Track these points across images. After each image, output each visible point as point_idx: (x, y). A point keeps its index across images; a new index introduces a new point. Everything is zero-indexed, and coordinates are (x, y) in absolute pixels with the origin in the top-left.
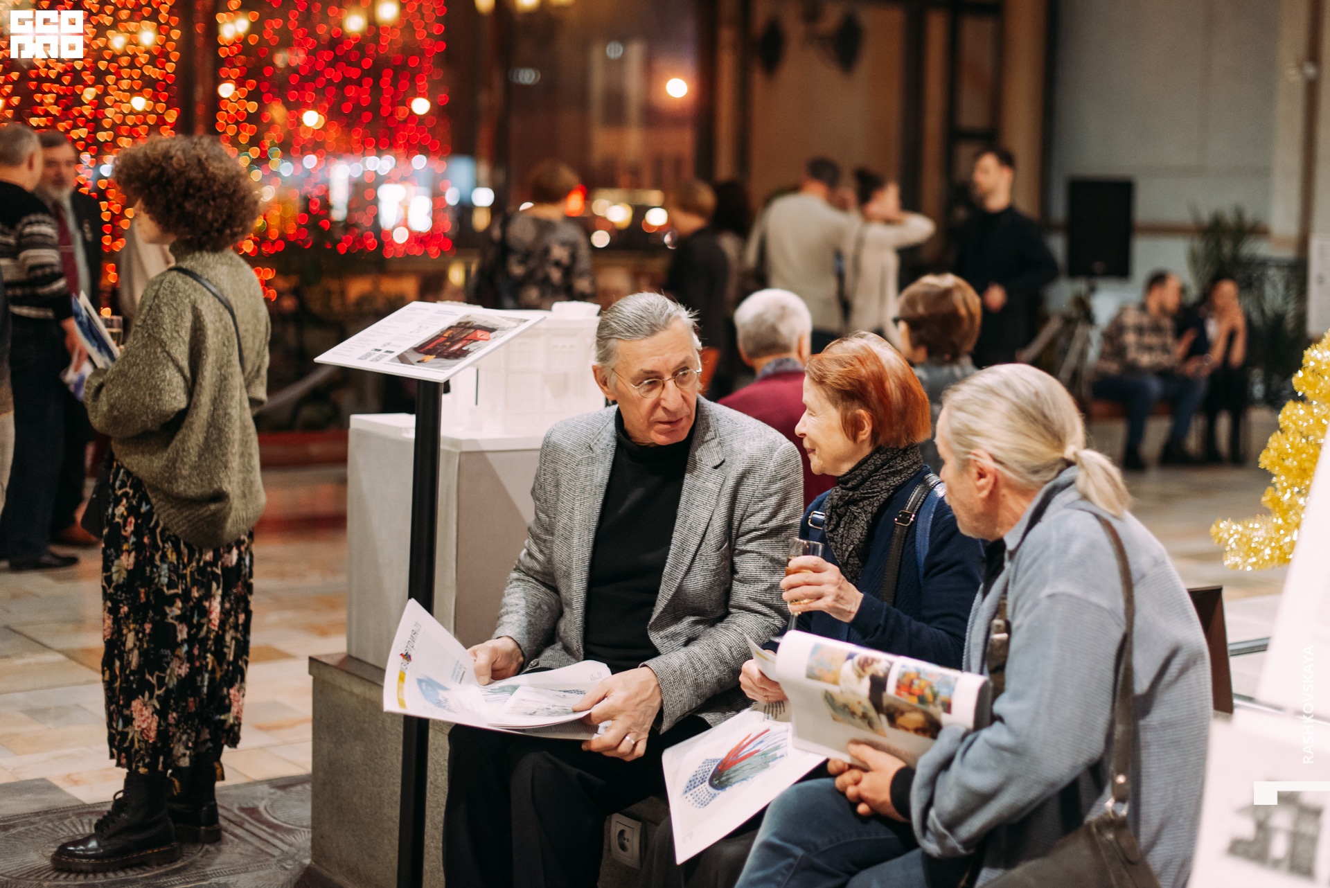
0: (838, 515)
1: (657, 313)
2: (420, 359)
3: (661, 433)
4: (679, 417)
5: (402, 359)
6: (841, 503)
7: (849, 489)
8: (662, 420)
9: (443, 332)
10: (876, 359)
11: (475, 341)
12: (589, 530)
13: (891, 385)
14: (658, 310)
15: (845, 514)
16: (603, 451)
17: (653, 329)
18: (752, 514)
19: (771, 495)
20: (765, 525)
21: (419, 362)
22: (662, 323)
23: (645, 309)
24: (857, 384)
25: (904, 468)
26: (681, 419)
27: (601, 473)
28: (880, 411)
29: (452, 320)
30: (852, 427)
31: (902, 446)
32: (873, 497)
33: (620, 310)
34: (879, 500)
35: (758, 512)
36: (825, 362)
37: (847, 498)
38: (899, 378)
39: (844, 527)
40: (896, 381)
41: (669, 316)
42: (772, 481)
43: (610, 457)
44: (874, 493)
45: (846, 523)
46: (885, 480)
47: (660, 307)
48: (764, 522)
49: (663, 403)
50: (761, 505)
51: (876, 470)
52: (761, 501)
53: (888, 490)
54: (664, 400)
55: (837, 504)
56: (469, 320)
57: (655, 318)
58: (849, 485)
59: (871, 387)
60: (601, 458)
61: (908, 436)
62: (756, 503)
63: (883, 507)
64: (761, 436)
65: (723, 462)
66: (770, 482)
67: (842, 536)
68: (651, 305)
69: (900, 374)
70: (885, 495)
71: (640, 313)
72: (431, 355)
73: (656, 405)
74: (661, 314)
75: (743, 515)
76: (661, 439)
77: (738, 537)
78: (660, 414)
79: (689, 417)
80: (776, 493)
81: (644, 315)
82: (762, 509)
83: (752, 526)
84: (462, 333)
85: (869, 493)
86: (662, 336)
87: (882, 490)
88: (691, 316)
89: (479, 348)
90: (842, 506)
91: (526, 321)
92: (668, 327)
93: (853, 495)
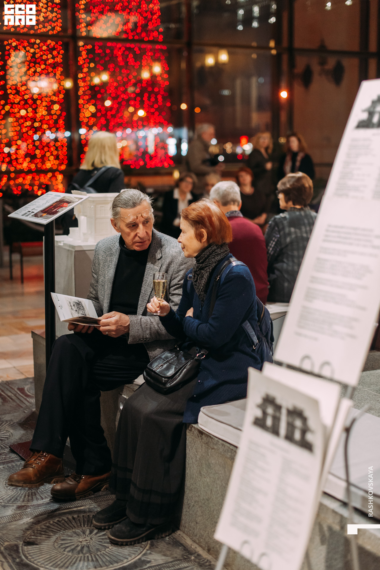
0: (197, 274)
1: (136, 198)
2: (41, 215)
3: (137, 246)
4: (145, 240)
5: (36, 215)
6: (198, 269)
7: (200, 263)
8: (138, 241)
9: (53, 204)
10: (209, 209)
11: (62, 207)
12: (110, 283)
13: (215, 219)
14: (137, 197)
15: (200, 274)
16: (116, 251)
17: (134, 205)
18: (174, 279)
19: (181, 270)
20: (180, 283)
21: (41, 216)
22: (138, 202)
23: (132, 197)
24: (201, 218)
25: (221, 253)
26: (146, 241)
27: (115, 260)
28: (210, 229)
29: (58, 199)
30: (199, 236)
31: (220, 244)
32: (210, 265)
33: (122, 196)
34: (212, 267)
35: (177, 277)
36: (189, 210)
37: (200, 267)
38: (218, 216)
39: (199, 279)
40: (217, 217)
41: (141, 199)
42: (181, 265)
43: (118, 253)
44: (210, 264)
45: (200, 278)
46: (214, 258)
47: (138, 195)
48: (179, 281)
49: (138, 235)
50: (177, 274)
51: (210, 254)
52: (177, 273)
53: (215, 262)
54: (139, 233)
55: (196, 270)
56: (64, 198)
57: (135, 200)
58: (200, 262)
59: (206, 219)
60: (115, 253)
61: (222, 239)
62: (175, 274)
63: (213, 270)
64: (177, 246)
65: (162, 257)
66: (180, 265)
67: (199, 283)
68: (134, 195)
69: (218, 214)
70: (214, 264)
71: (130, 198)
72: (45, 213)
73: (136, 235)
74: (138, 199)
75: (171, 279)
76: (137, 248)
77: (170, 288)
78: (137, 239)
79: (149, 240)
80: (183, 270)
81: (131, 199)
82: (178, 276)
83: (174, 283)
84: (59, 204)
85: (208, 264)
86: (138, 208)
87: (213, 262)
88: (151, 199)
89: (62, 210)
90: (198, 271)
91: (82, 199)
92: (141, 204)
93: (202, 265)
